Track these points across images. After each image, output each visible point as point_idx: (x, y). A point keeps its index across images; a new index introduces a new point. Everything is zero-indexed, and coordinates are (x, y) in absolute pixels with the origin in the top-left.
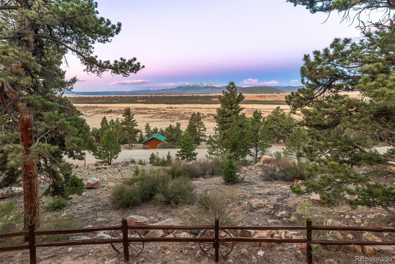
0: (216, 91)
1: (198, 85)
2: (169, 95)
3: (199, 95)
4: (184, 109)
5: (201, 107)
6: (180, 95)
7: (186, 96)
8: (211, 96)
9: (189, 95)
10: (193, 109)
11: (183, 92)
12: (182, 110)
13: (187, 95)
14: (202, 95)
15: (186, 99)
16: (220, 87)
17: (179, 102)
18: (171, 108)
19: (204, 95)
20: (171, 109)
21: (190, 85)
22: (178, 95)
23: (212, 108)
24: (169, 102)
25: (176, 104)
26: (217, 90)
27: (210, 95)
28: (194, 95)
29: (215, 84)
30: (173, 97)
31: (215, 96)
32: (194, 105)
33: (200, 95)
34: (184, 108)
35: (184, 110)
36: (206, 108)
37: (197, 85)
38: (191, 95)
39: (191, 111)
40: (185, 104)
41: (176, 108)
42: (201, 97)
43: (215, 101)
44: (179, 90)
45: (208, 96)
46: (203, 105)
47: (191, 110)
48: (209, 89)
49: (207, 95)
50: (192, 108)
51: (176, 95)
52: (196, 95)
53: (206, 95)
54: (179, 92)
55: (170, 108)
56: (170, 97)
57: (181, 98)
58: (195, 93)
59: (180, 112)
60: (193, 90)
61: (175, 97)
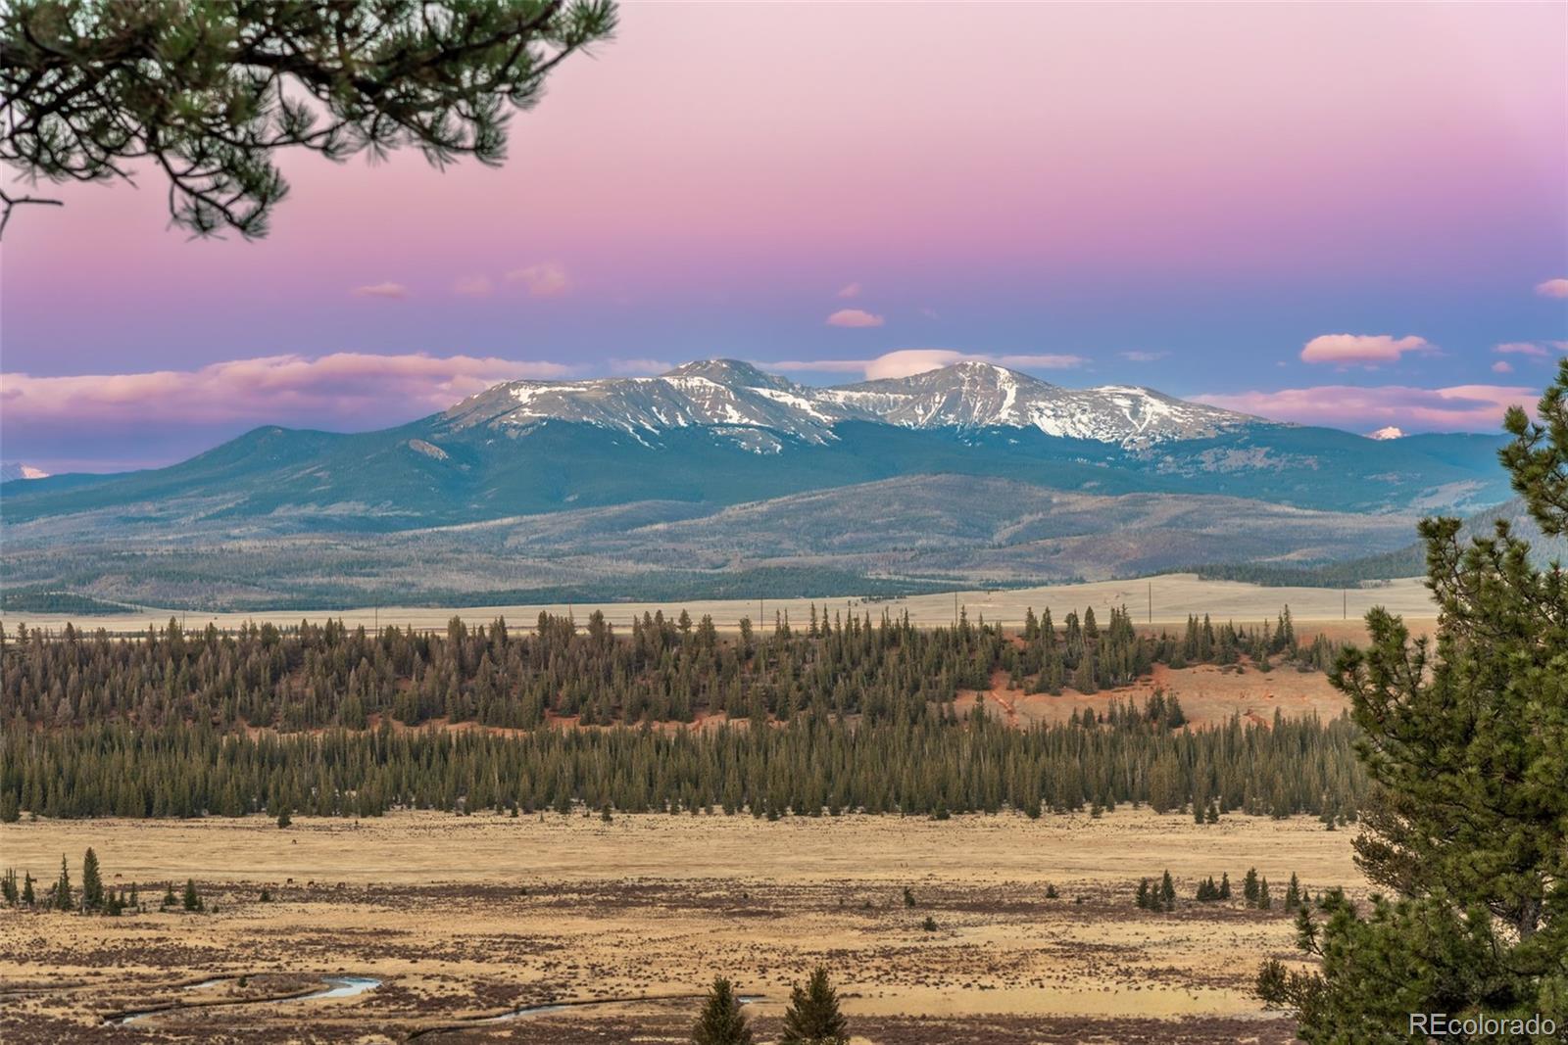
0: (1068, 525)
1: (676, 400)
2: (54, 625)
3: (698, 610)
4: (365, 917)
5: (747, 875)
6: (284, 621)
7: (425, 648)
8: (961, 639)
9: (478, 619)
10: (581, 925)
11: (345, 548)
12: (328, 942)
13: (431, 622)
14: (764, 617)
15: (421, 713)
16: (1135, 438)
17: (270, 758)
18: (98, 899)
19: (799, 615)
20: (91, 931)
21: (500, 399)
22: (231, 623)
23: (986, 904)
24: (35, 763)
25: (193, 804)
26: (1082, 503)
27: (931, 615)
28: (580, 616)
29: (1031, 385)
30: (126, 655)
31: (1039, 632)
32: (582, 822)
33: (726, 617)
34: (375, 895)
35: (374, 945)
36: (845, 901)
37: (640, 399)
38: (522, 621)
39: (529, 973)
40: (400, 821)
41: (192, 899)
42: (748, 650)
43: (1042, 742)
44: (261, 506)
45: (892, 637)
46: (789, 826)
47: (522, 946)
48: (914, 482)
49: (876, 615)
50: (561, 897)
51: (194, 623)
52: (623, 617)
53: (841, 610)
54: (247, 541)
55: (61, 899)
56: (78, 654)
57: (302, 684)
58: (604, 567)
59: (293, 987)
60: (552, 500)
61: (175, 650)
